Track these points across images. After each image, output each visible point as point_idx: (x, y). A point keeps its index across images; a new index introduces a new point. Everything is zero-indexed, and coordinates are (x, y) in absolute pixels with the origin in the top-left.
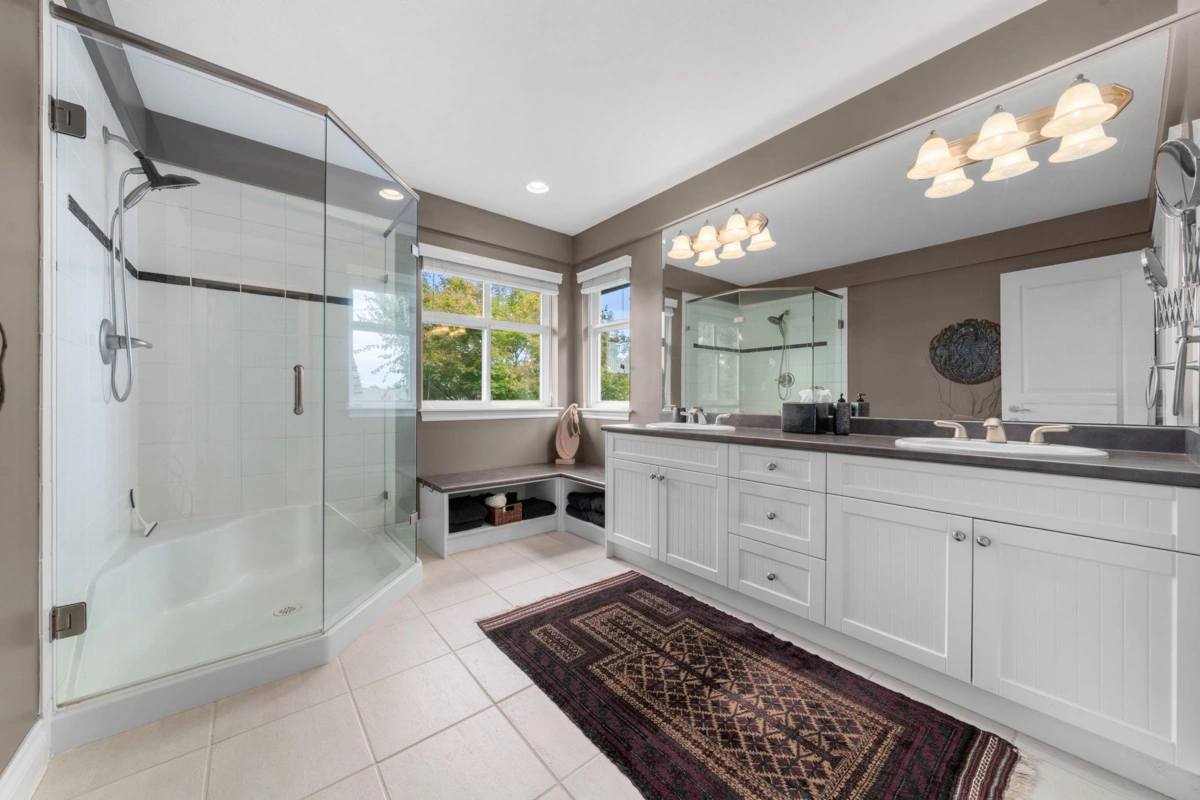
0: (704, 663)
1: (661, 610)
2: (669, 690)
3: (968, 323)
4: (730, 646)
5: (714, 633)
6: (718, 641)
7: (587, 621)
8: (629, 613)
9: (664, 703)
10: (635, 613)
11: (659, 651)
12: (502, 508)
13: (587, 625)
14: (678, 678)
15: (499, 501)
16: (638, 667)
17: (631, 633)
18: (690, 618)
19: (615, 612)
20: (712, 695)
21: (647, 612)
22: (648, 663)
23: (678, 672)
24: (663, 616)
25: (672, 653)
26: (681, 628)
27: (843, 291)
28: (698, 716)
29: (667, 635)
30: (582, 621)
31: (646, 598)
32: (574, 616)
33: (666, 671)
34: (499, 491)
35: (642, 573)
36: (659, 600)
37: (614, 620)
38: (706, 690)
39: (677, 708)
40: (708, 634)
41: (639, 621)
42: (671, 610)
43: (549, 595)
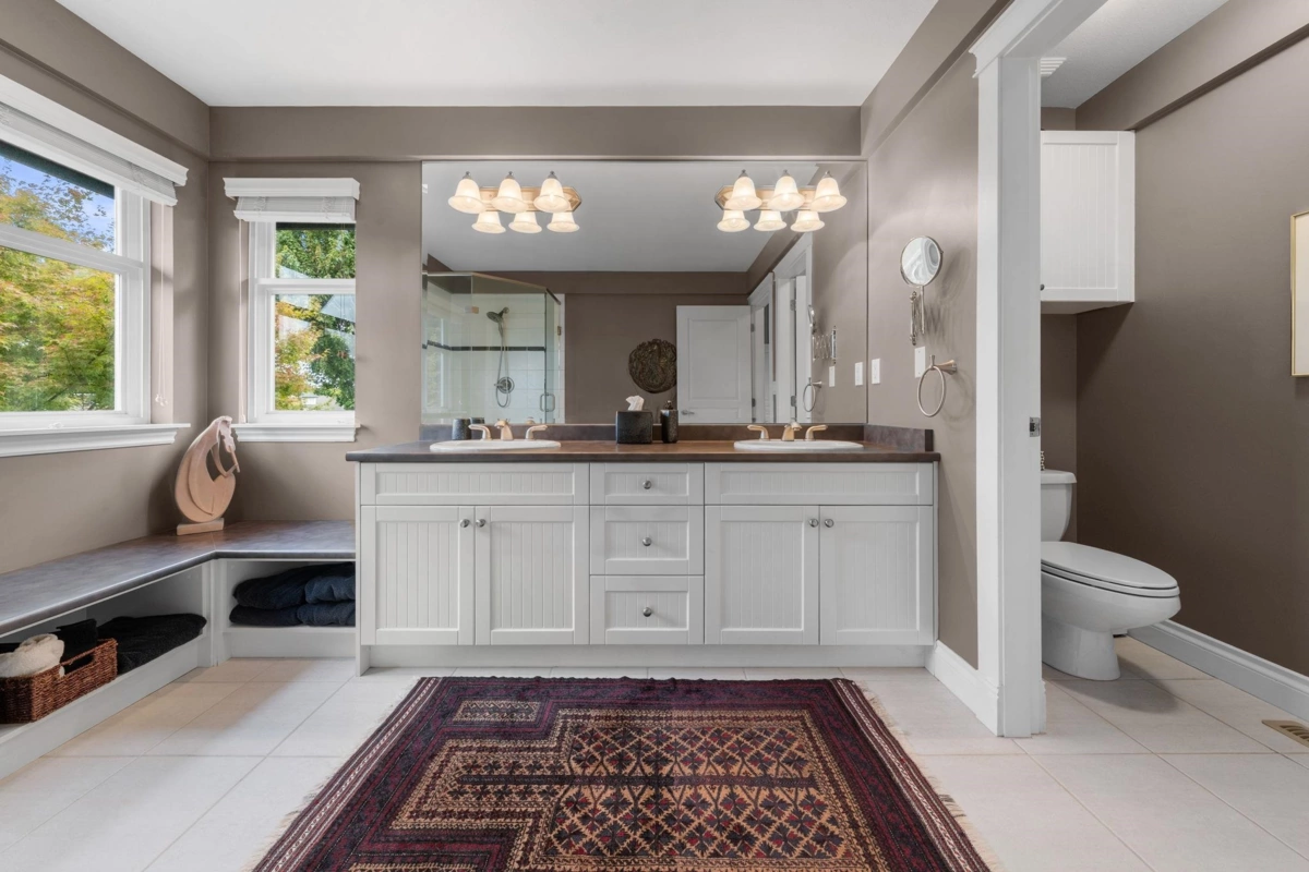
0: (632, 760)
1: (518, 718)
2: (635, 828)
3: (655, 342)
4: (634, 718)
5: (603, 713)
6: (616, 718)
7: (425, 808)
8: (480, 750)
9: (647, 854)
10: (489, 744)
11: (571, 780)
12: (54, 670)
13: (432, 814)
14: (626, 803)
15: (44, 655)
16: (570, 827)
17: (512, 779)
18: (563, 708)
19: (457, 760)
20: (677, 795)
21: (505, 731)
22: (575, 810)
23: (618, 795)
24: (529, 725)
25: (589, 771)
26: (564, 729)
27: (561, 297)
28: (691, 838)
29: (557, 749)
30: (416, 814)
31: (482, 711)
32: (393, 813)
33: (606, 804)
34: (34, 630)
35: (441, 674)
36: (503, 703)
37: (468, 776)
38: (666, 795)
39: (665, 848)
40: (600, 718)
41: (505, 754)
42: (531, 711)
43: (300, 804)
